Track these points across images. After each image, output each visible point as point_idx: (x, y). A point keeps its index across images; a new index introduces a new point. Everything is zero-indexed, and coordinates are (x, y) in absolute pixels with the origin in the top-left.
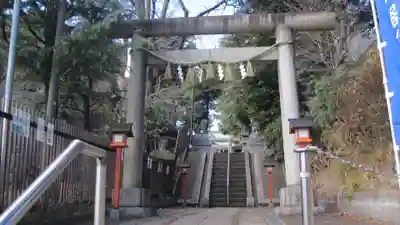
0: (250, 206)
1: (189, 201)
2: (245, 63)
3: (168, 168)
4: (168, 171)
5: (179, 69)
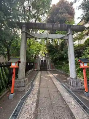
1: (37, 69)
4: (33, 64)
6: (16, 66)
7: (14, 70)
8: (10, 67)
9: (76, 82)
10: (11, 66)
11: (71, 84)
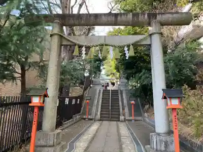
0: (122, 121)
1: (89, 117)
2: (128, 46)
3: (79, 100)
4: (78, 103)
5: (84, 49)
6: (40, 103)
7: (36, 110)
8: (30, 105)
9: (164, 142)
10: (30, 102)
11: (155, 147)
